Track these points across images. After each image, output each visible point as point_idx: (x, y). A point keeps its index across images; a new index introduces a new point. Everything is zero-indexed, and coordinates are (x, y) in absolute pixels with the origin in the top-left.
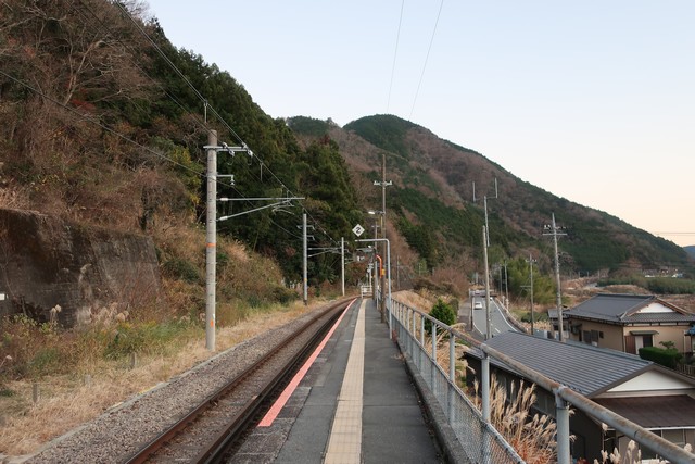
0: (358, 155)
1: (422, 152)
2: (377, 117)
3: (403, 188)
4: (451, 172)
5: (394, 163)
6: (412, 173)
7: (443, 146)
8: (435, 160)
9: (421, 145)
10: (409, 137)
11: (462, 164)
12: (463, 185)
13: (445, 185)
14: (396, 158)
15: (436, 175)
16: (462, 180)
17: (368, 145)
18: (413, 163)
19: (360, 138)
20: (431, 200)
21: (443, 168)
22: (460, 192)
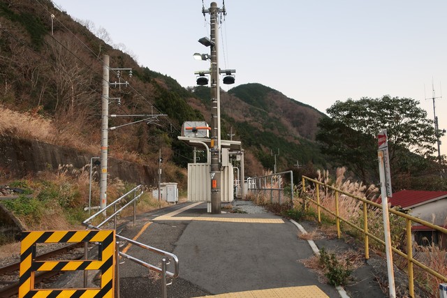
0: (237, 109)
1: (277, 107)
2: (249, 85)
3: (263, 131)
4: (294, 119)
5: (259, 114)
6: (270, 120)
7: (290, 103)
8: (285, 111)
9: (276, 102)
10: (269, 98)
11: (302, 114)
12: (302, 127)
13: (290, 128)
14: (260, 111)
15: (285, 121)
16: (301, 124)
17: (243, 103)
18: (271, 114)
19: (238, 99)
20: (279, 138)
21: (289, 116)
22: (300, 132)
